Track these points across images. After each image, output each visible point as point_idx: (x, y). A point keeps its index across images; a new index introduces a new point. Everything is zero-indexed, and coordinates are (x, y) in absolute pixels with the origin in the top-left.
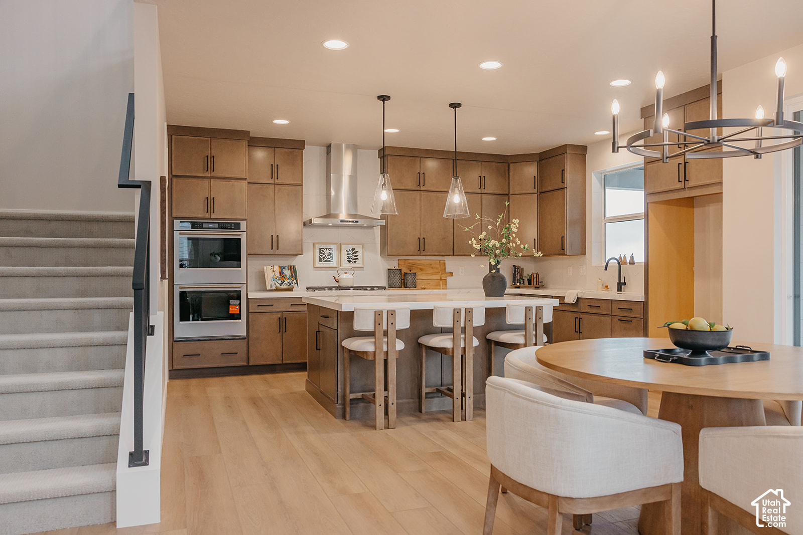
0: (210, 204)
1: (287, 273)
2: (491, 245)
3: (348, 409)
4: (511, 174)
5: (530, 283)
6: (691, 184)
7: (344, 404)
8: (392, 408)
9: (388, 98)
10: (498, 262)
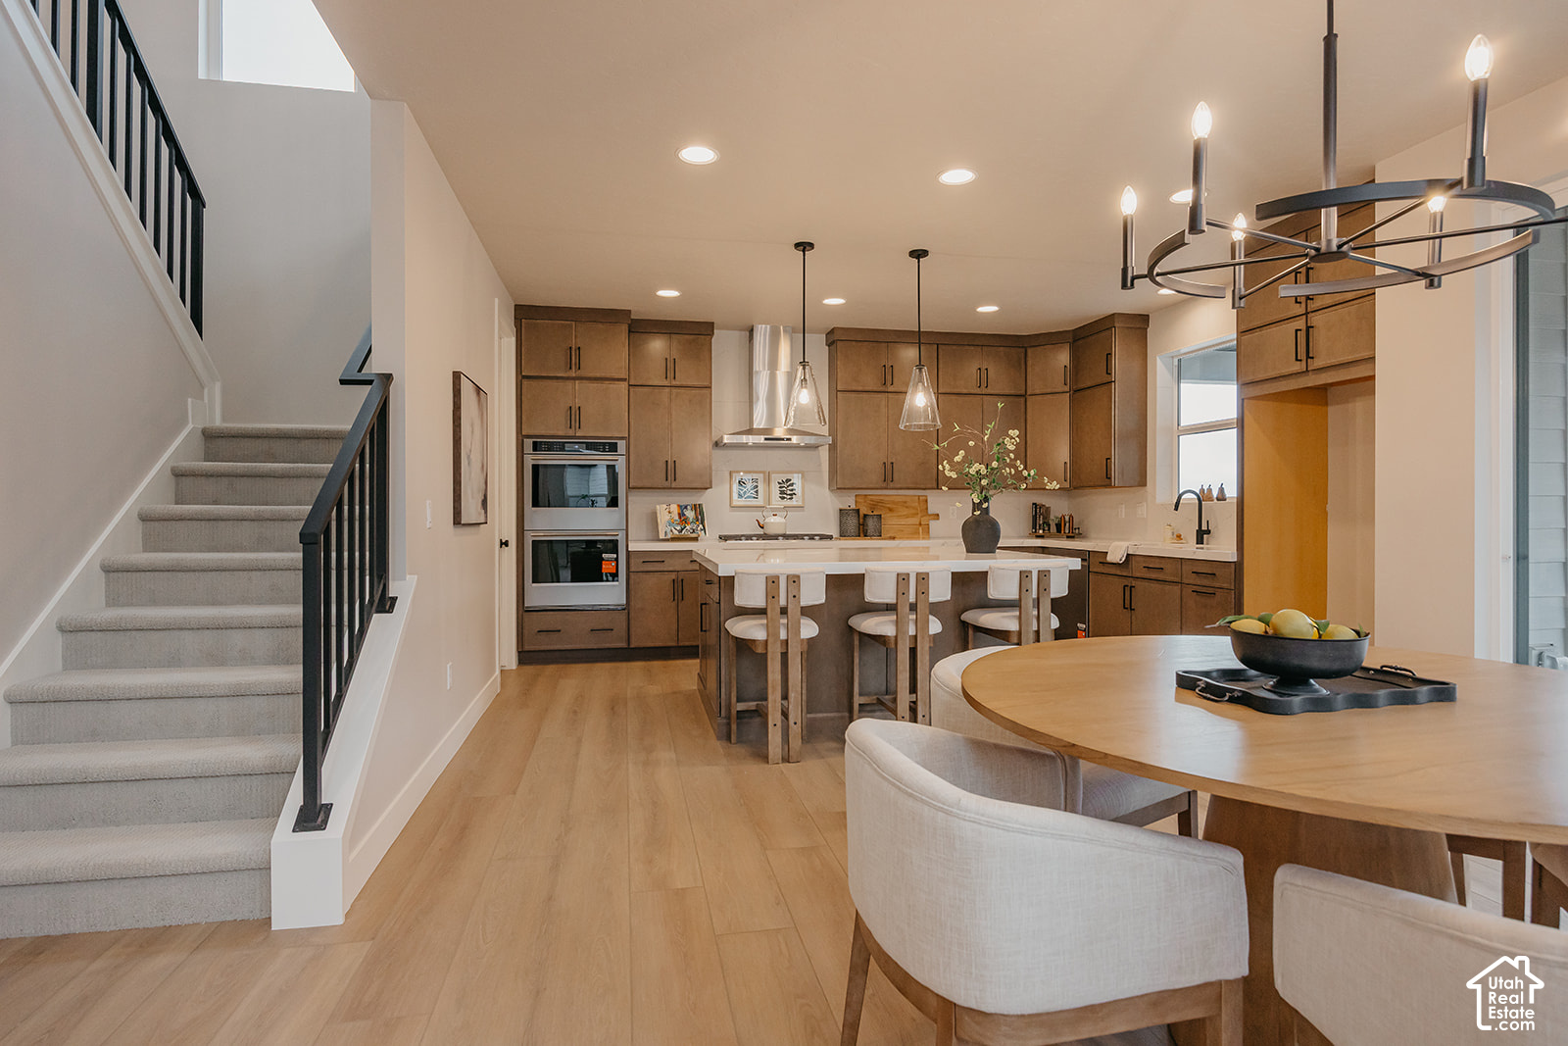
0: (574, 415)
1: (690, 514)
2: (972, 471)
3: (734, 727)
4: (1029, 363)
5: (1059, 531)
6: (1317, 363)
7: (728, 717)
8: (795, 730)
9: (811, 245)
10: (986, 499)
